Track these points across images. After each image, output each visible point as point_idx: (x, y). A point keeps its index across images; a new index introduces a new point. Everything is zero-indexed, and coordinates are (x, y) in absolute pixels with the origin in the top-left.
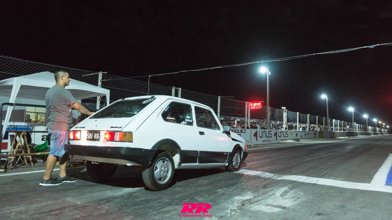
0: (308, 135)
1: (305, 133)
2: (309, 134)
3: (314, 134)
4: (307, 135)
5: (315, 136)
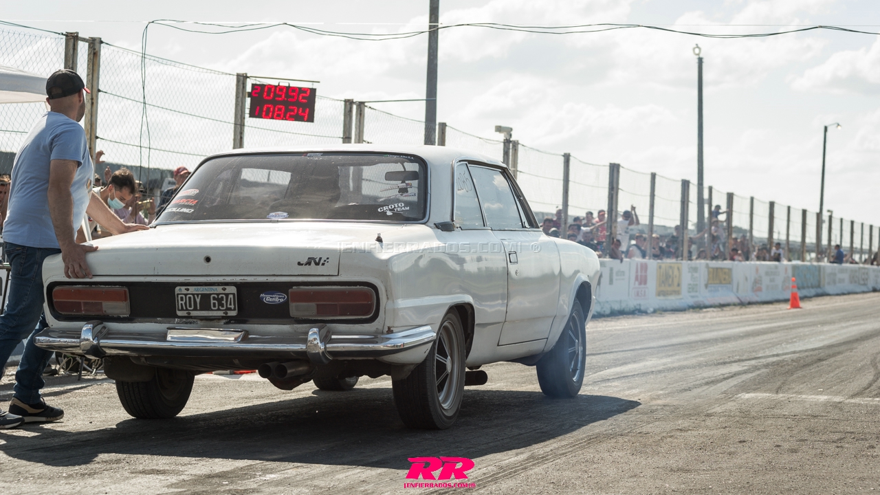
3: (637, 278)
4: (605, 280)
5: (643, 286)
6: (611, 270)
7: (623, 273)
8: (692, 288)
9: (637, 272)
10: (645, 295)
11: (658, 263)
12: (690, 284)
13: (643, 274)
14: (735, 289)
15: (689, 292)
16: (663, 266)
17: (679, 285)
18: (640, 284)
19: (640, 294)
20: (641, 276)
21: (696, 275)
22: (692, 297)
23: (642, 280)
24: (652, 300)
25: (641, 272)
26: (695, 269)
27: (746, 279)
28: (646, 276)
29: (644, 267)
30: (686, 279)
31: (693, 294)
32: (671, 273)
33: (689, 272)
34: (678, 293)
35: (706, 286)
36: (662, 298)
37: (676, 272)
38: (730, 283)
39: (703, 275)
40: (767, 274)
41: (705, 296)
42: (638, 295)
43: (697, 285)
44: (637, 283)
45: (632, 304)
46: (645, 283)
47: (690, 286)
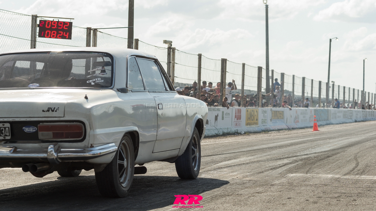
0: (223, 118)
1: (215, 113)
2: (225, 116)
3: (236, 117)
4: (220, 118)
5: (239, 120)
6: (223, 112)
7: (229, 114)
8: (264, 121)
9: (236, 113)
10: (240, 125)
11: (247, 109)
12: (262, 119)
13: (239, 114)
14: (285, 122)
15: (262, 123)
16: (249, 110)
17: (257, 120)
18: (238, 119)
19: (237, 125)
20: (238, 115)
21: (266, 115)
22: (264, 126)
23: (238, 117)
24: (243, 128)
25: (238, 113)
26: (265, 112)
27: (291, 116)
28: (240, 116)
29: (239, 111)
30: (261, 117)
31: (264, 124)
32: (253, 114)
33: (262, 113)
34: (257, 124)
35: (271, 120)
36: (248, 126)
37: (256, 113)
38: (283, 119)
39: (269, 115)
40: (302, 114)
41: (270, 125)
42: (236, 125)
43: (266, 119)
44: (236, 119)
45: (233, 129)
46: (240, 119)
47: (263, 120)
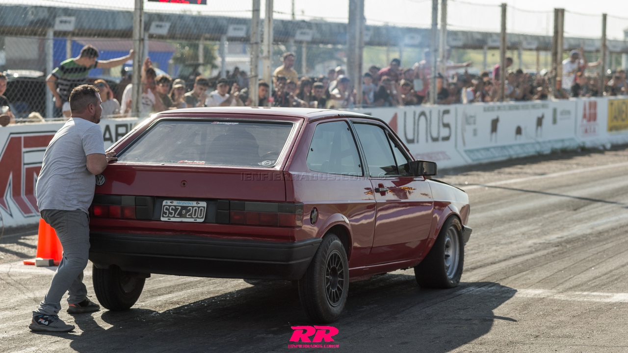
0: (555, 121)
1: (538, 113)
2: (559, 116)
3: (584, 116)
4: (548, 121)
5: (592, 122)
6: (555, 111)
7: (568, 112)
9: (585, 109)
10: (594, 132)
11: (610, 100)
13: (592, 111)
16: (615, 102)
18: (589, 120)
19: (589, 131)
20: (590, 113)
23: (591, 116)
24: (602, 137)
28: (595, 113)
29: (593, 106)
32: (624, 109)
36: (614, 133)
42: (586, 131)
44: (585, 122)
45: (579, 141)
46: (595, 119)
